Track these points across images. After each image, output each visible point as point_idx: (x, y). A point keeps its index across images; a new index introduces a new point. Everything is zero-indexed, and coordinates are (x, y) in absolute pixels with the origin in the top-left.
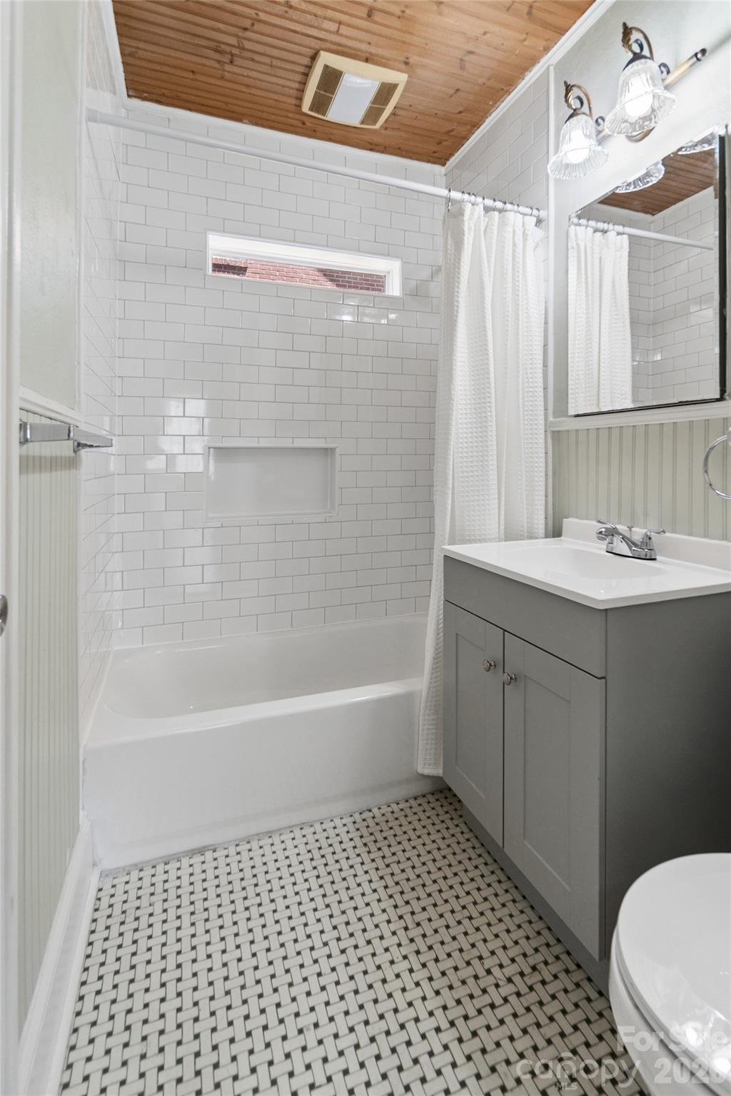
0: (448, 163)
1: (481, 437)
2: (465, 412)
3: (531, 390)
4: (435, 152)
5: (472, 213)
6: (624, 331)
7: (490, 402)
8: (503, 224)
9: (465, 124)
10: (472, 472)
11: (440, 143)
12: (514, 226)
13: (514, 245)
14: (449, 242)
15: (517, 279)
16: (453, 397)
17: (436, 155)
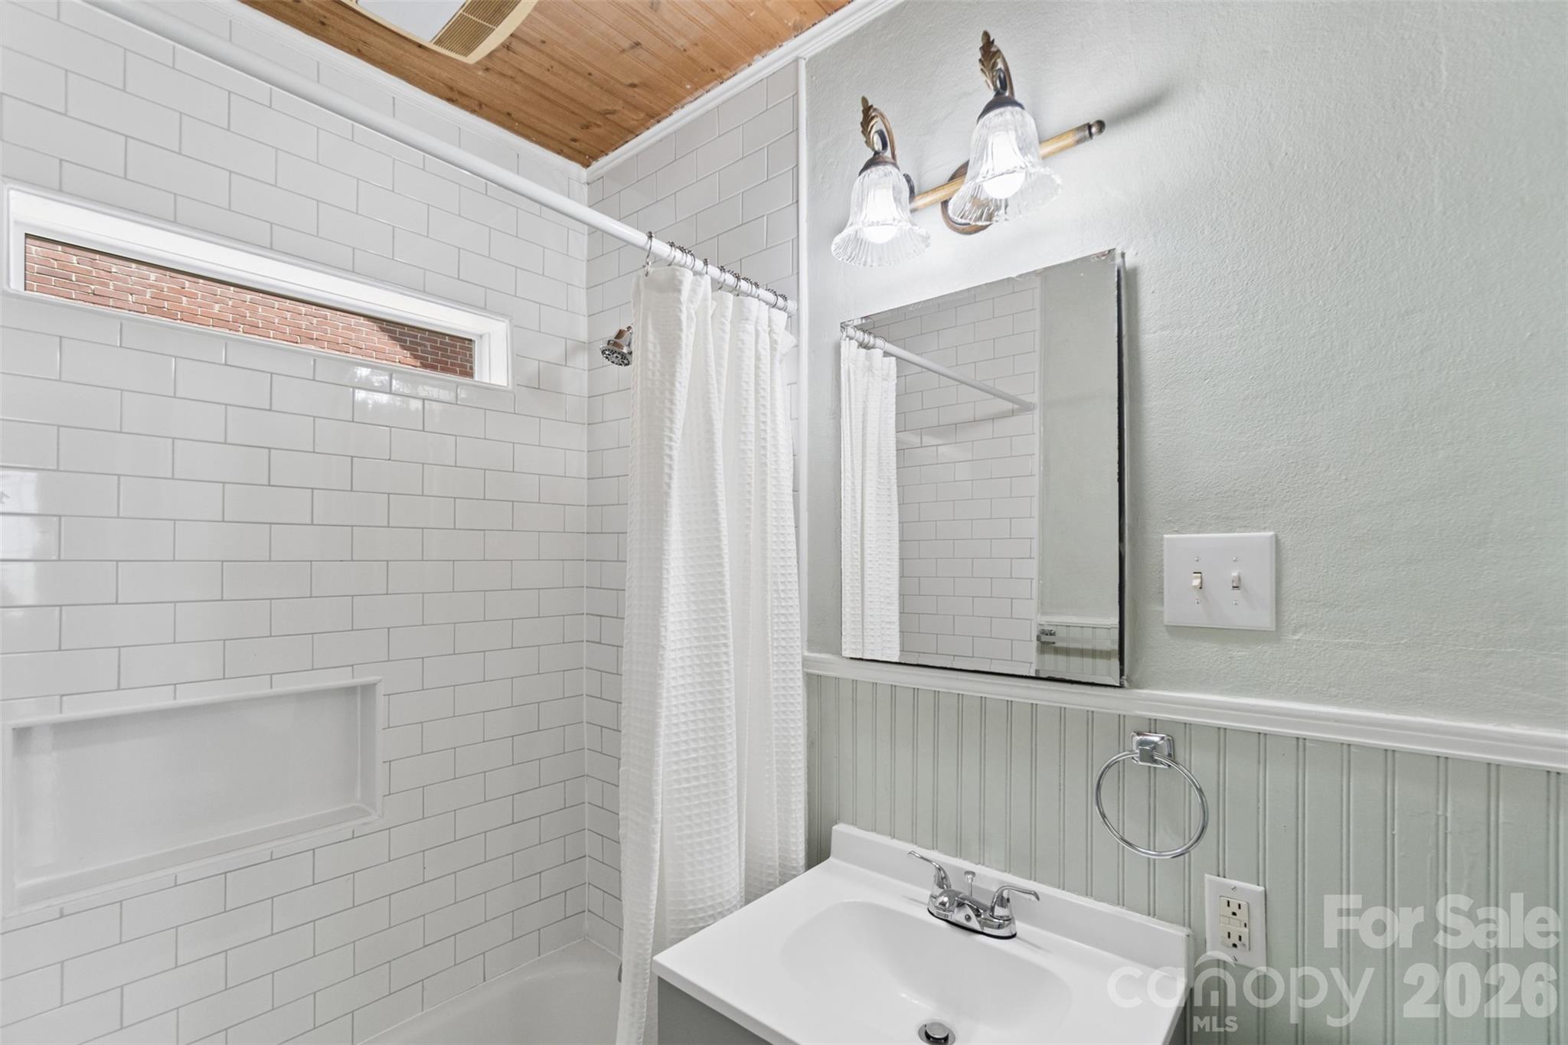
0: (595, 165)
1: (711, 701)
2: (680, 664)
3: (783, 611)
4: (574, 140)
5: (694, 291)
6: (889, 502)
7: (725, 645)
8: (741, 316)
9: (637, 108)
10: (697, 778)
11: (586, 127)
12: (757, 322)
13: (758, 358)
14: (651, 337)
15: (762, 418)
16: (663, 643)
17: (573, 144)
